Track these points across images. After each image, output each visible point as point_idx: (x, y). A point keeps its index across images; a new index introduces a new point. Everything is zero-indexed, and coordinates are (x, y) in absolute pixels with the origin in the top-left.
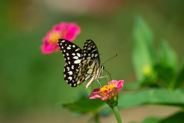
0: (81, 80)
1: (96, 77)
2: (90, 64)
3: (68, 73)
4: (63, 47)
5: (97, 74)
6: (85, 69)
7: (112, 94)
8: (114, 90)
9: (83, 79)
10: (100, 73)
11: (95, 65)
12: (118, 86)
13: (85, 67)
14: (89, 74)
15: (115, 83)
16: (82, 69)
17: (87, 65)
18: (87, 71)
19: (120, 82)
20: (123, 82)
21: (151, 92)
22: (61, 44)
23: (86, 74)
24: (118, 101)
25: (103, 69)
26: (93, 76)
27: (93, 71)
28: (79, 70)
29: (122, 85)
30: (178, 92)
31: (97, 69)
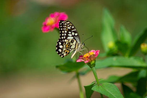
0: (66, 53)
1: (78, 50)
2: (72, 42)
3: (60, 46)
4: (61, 26)
5: (79, 48)
6: (69, 46)
7: (91, 59)
8: (93, 56)
9: (68, 52)
10: (81, 48)
11: (76, 42)
12: (96, 53)
13: (68, 44)
14: (72, 49)
15: (94, 52)
16: (66, 46)
17: (70, 43)
18: (70, 47)
19: (97, 51)
20: (99, 51)
21: (114, 59)
22: (61, 24)
23: (70, 48)
24: (95, 64)
25: (84, 45)
26: (76, 50)
27: (75, 46)
28: (64, 47)
29: (99, 53)
30: (132, 59)
31: (78, 45)
